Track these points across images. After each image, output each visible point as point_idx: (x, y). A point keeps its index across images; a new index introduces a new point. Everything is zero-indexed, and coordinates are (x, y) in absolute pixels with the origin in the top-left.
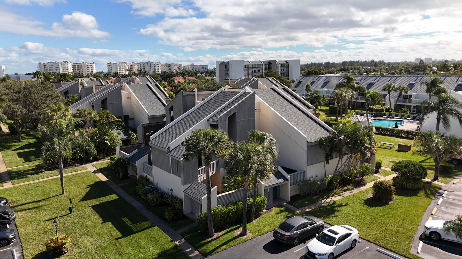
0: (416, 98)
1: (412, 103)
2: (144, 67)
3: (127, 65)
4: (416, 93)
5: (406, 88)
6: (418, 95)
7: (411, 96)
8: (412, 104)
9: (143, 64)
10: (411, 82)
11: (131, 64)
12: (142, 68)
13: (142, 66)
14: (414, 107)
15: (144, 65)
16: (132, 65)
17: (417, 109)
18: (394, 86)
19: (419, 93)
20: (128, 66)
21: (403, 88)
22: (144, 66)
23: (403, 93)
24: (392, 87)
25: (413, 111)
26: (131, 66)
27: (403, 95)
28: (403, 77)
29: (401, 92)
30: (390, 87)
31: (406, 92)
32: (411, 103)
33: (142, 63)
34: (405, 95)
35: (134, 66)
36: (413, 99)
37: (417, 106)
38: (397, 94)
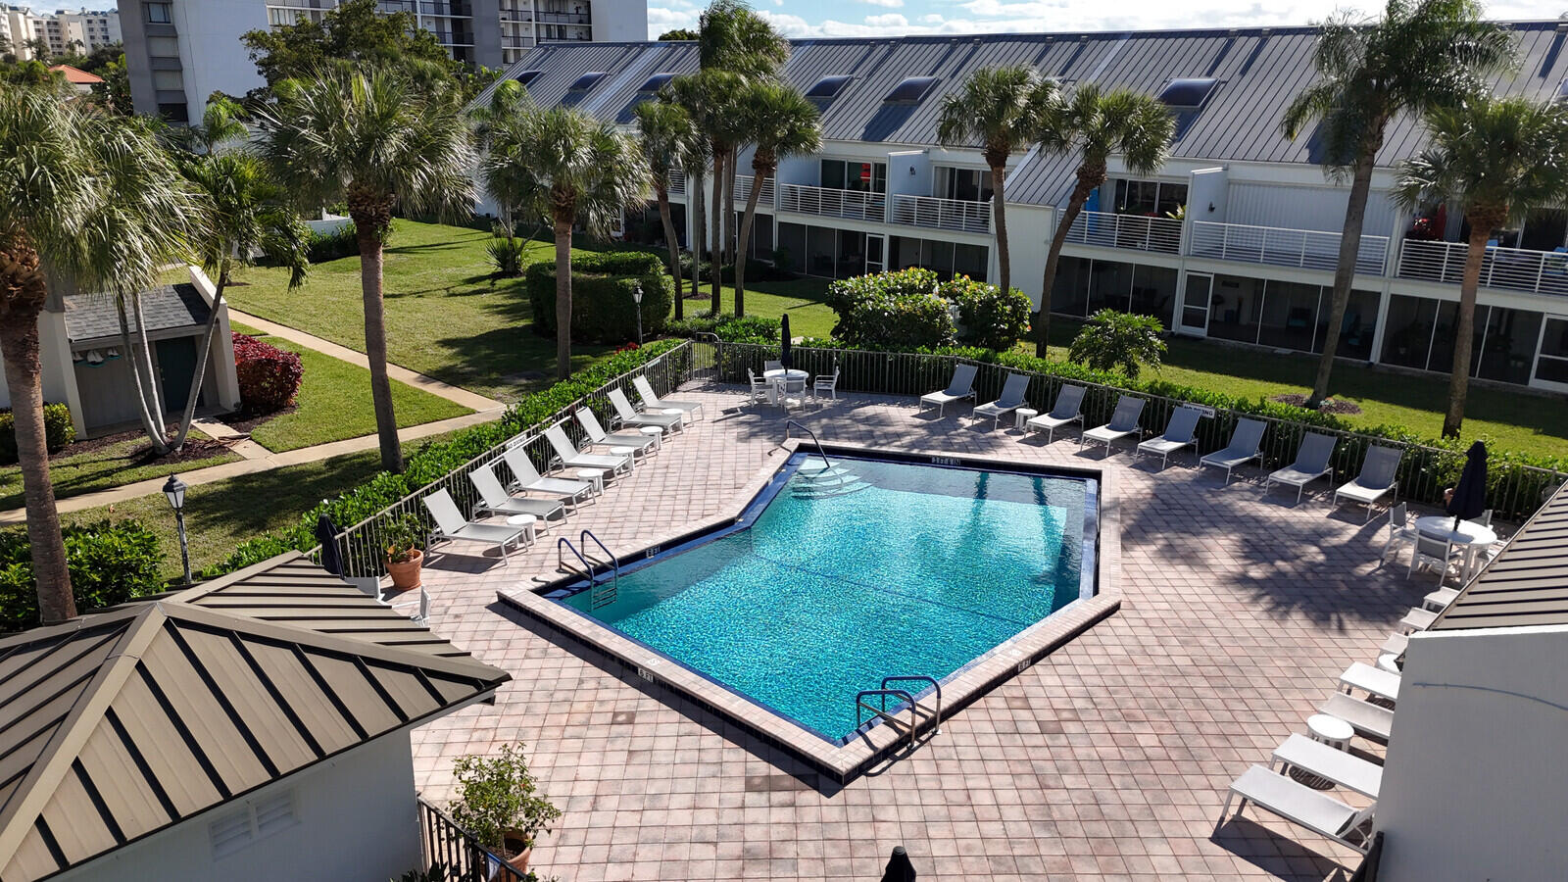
0: (1212, 209)
1: (1182, 249)
2: (105, 30)
3: (30, 22)
4: (1219, 169)
5: (1147, 108)
6: (1230, 183)
7: (1175, 194)
8: (1183, 264)
9: (101, 17)
10: (1176, 81)
11: (52, 17)
12: (99, 34)
13: (97, 26)
14: (1197, 283)
15: (104, 22)
16: (56, 24)
17: (1218, 301)
18: (1038, 99)
19: (1242, 172)
20: (40, 27)
21: (1116, 117)
22: (102, 26)
23: (1116, 165)
24: (1022, 101)
25: (1184, 323)
26: (53, 28)
27: (1121, 183)
28: (1122, 42)
29: (1096, 153)
30: (1006, 100)
31: (1143, 156)
32: (1176, 251)
33: (95, 13)
34: (1133, 185)
35: (69, 28)
36: (1191, 215)
37: (1217, 276)
38: (1065, 170)
